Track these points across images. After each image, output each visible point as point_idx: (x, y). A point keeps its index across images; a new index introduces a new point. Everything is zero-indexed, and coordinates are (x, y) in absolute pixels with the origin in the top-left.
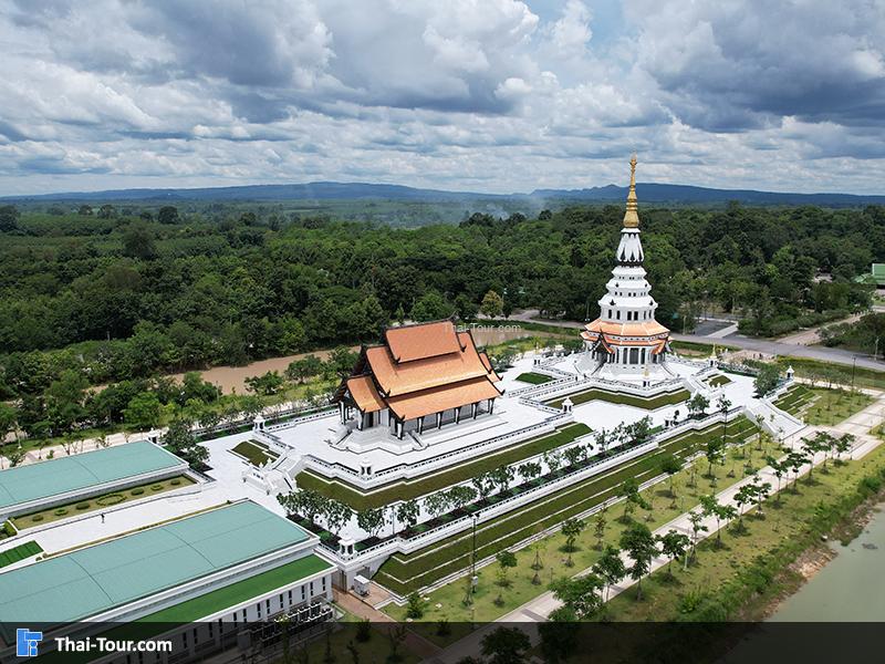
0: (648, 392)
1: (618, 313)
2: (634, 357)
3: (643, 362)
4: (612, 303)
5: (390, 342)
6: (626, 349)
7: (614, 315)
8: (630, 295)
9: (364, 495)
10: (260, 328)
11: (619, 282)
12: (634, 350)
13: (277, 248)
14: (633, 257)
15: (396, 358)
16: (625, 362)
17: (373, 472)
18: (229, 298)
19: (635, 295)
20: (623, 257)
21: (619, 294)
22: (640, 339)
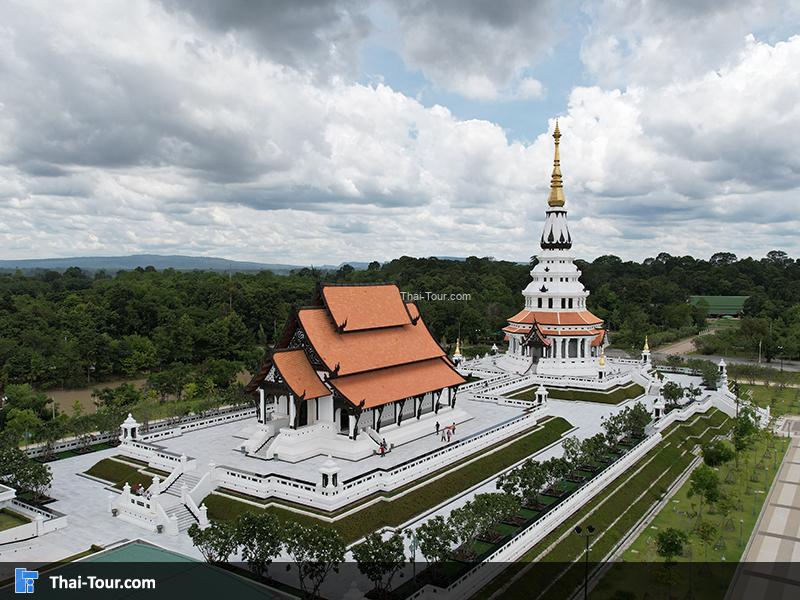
0: (605, 385)
1: (551, 301)
2: (573, 348)
3: (583, 356)
4: (544, 290)
5: (330, 303)
6: (564, 341)
7: (545, 304)
8: (561, 280)
9: (332, 520)
10: (103, 344)
11: (550, 266)
12: (574, 342)
13: (109, 288)
14: (562, 238)
15: (339, 324)
16: (563, 357)
17: (340, 483)
18: (62, 322)
19: (567, 280)
20: (551, 237)
21: (548, 280)
22: (579, 329)
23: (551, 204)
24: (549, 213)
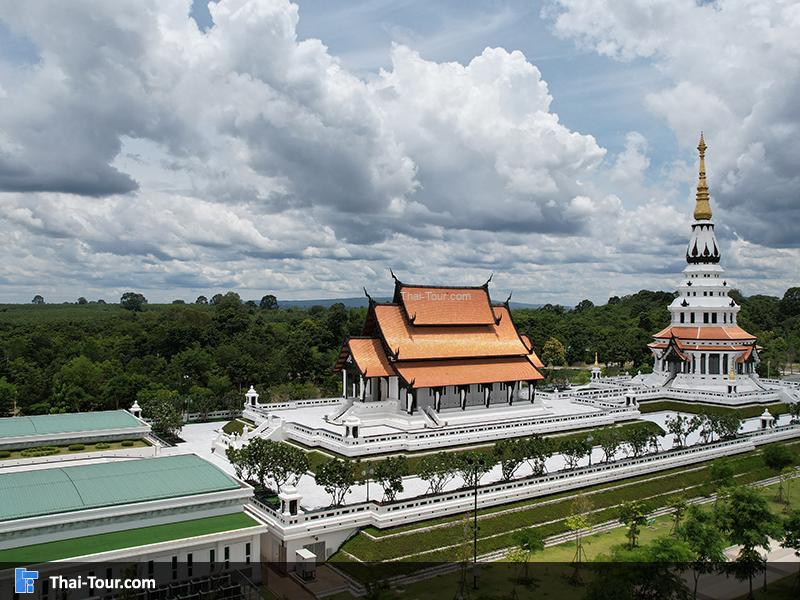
0: (735, 401)
1: (693, 315)
2: (714, 365)
3: (726, 372)
4: (685, 304)
5: (406, 300)
6: (703, 356)
7: (687, 318)
8: (705, 294)
11: (693, 280)
12: (714, 357)
14: (707, 252)
15: (410, 318)
16: (703, 372)
17: (361, 434)
19: (711, 294)
20: (695, 251)
21: (692, 294)
22: (721, 343)
23: (698, 217)
24: (694, 226)
